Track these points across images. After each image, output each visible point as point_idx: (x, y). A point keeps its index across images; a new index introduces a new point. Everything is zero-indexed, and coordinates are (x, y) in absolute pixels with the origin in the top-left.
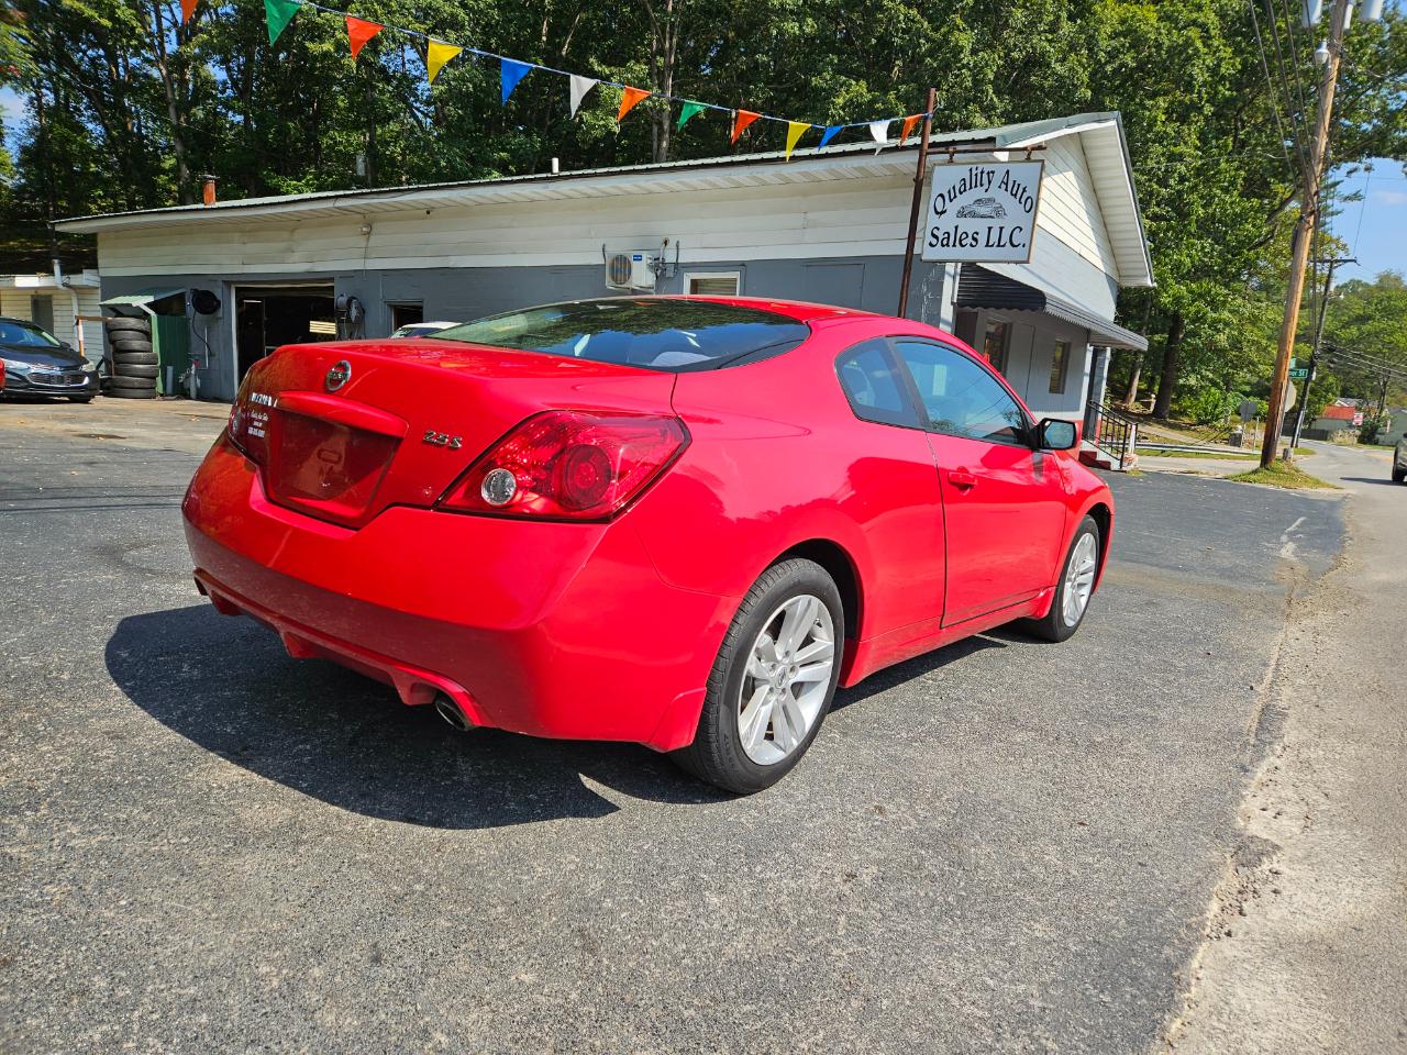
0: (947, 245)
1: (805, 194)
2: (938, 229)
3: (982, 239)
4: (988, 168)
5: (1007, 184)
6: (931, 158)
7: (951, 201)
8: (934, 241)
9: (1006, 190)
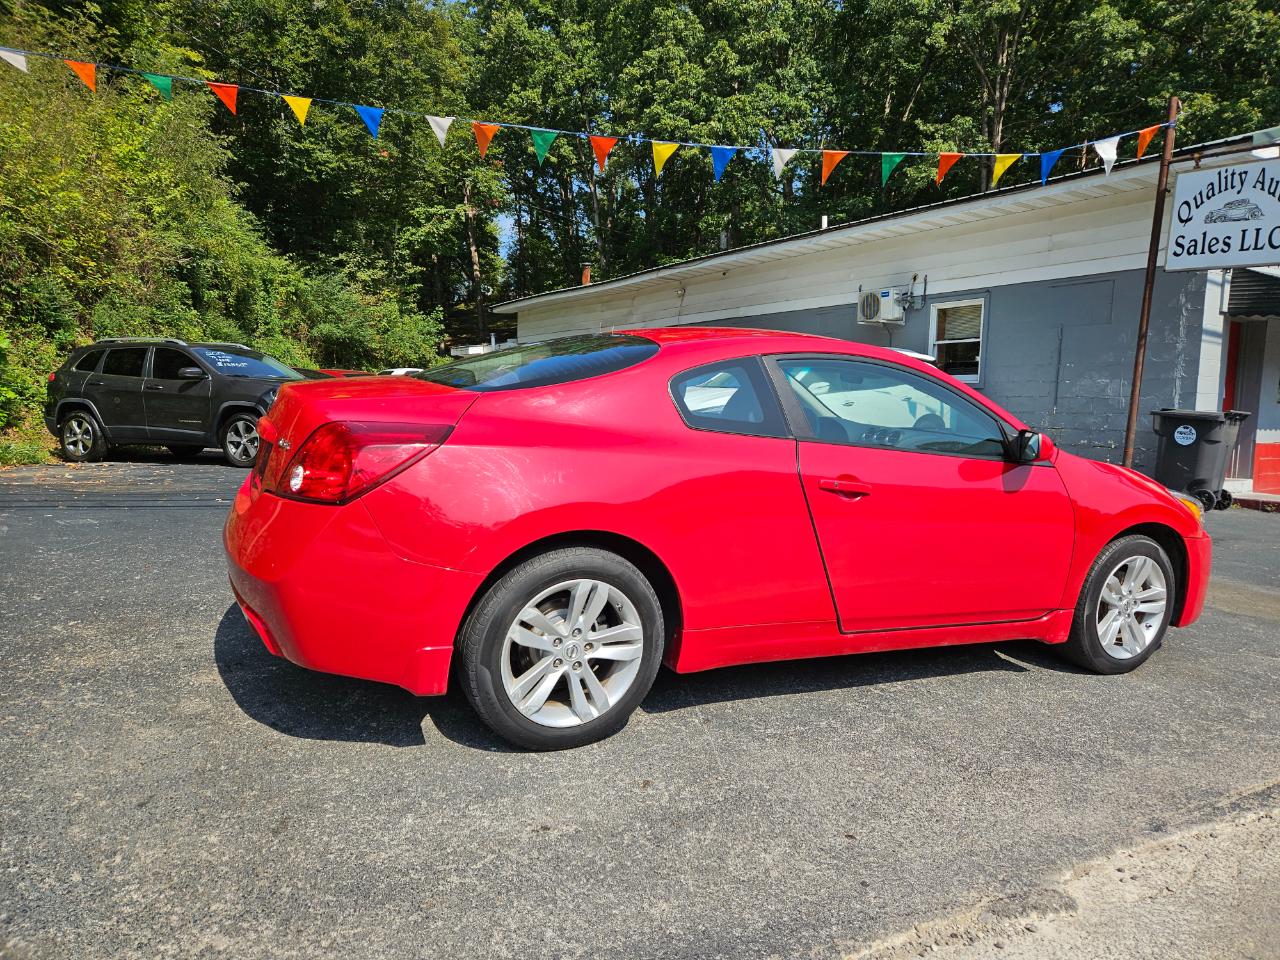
0: (1195, 253)
1: (1050, 217)
2: (1183, 237)
3: (1235, 243)
4: (1239, 169)
5: (1263, 183)
6: (1174, 167)
7: (1197, 207)
8: (1179, 250)
9: (1263, 189)
